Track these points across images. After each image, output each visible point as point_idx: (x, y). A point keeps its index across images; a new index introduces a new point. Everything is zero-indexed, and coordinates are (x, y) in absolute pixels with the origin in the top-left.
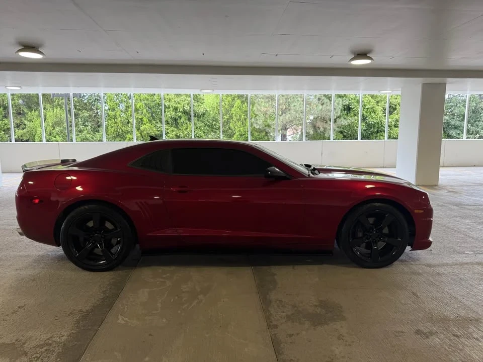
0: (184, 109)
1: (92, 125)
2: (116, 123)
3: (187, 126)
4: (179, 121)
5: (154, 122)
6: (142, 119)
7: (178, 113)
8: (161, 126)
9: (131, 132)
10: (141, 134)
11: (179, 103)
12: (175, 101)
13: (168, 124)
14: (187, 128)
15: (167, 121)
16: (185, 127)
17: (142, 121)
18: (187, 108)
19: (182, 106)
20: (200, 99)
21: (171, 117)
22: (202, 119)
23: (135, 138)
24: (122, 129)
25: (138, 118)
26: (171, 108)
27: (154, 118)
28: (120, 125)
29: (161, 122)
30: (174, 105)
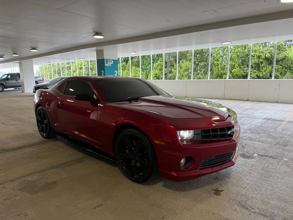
0: (265, 56)
1: (205, 70)
2: (218, 68)
3: (266, 69)
4: (260, 65)
5: (243, 67)
6: (234, 65)
7: (260, 60)
8: (248, 70)
9: (226, 74)
10: (232, 75)
11: (262, 53)
12: (259, 52)
13: (253, 67)
14: (266, 70)
15: (252, 66)
16: (264, 69)
17: (234, 66)
18: (268, 55)
19: (264, 54)
20: (282, 48)
21: (255, 63)
22: (280, 63)
23: (228, 77)
24: (221, 72)
25: (232, 65)
26: (256, 57)
27: (243, 64)
28: (220, 69)
29: (248, 67)
30: (258, 54)
